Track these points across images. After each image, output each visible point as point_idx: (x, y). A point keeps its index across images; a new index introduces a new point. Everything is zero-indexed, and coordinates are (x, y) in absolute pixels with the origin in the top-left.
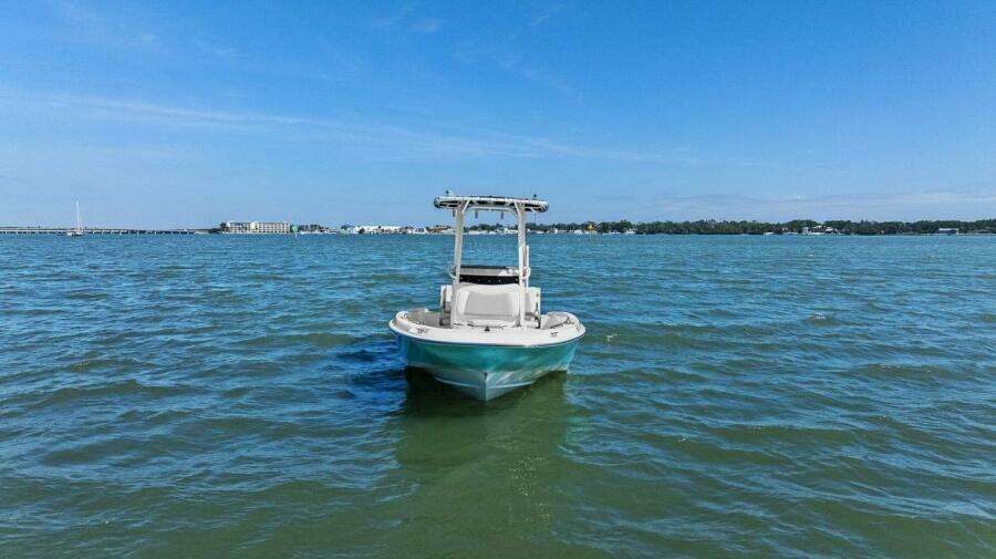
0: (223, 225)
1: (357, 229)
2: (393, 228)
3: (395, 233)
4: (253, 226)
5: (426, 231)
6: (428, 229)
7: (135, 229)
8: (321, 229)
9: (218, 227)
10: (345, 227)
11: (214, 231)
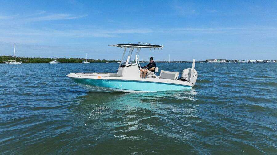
0: (207, 60)
1: (248, 61)
2: (261, 61)
3: (262, 62)
4: (215, 60)
5: (274, 62)
6: (275, 61)
7: (184, 61)
8: (236, 61)
9: (205, 61)
10: (244, 61)
11: (204, 62)
